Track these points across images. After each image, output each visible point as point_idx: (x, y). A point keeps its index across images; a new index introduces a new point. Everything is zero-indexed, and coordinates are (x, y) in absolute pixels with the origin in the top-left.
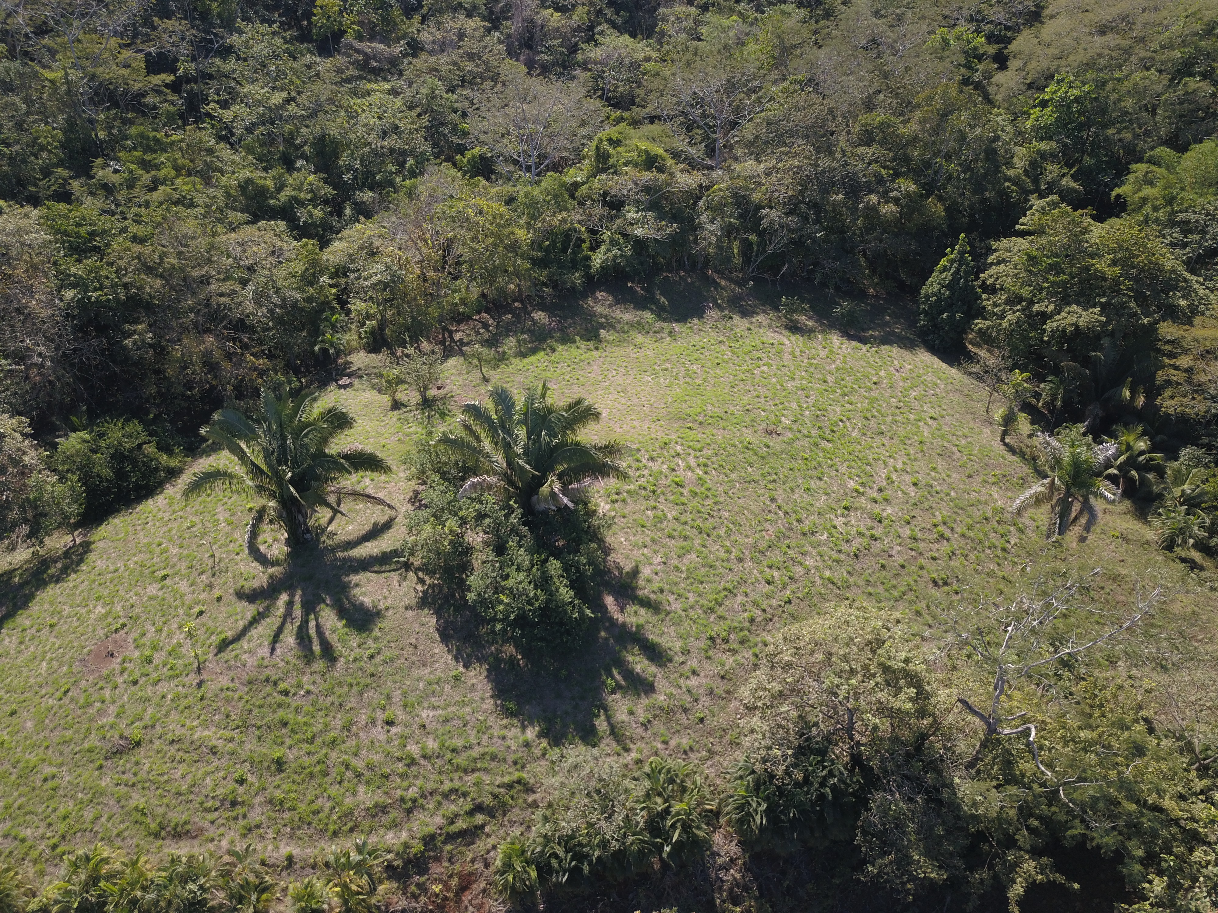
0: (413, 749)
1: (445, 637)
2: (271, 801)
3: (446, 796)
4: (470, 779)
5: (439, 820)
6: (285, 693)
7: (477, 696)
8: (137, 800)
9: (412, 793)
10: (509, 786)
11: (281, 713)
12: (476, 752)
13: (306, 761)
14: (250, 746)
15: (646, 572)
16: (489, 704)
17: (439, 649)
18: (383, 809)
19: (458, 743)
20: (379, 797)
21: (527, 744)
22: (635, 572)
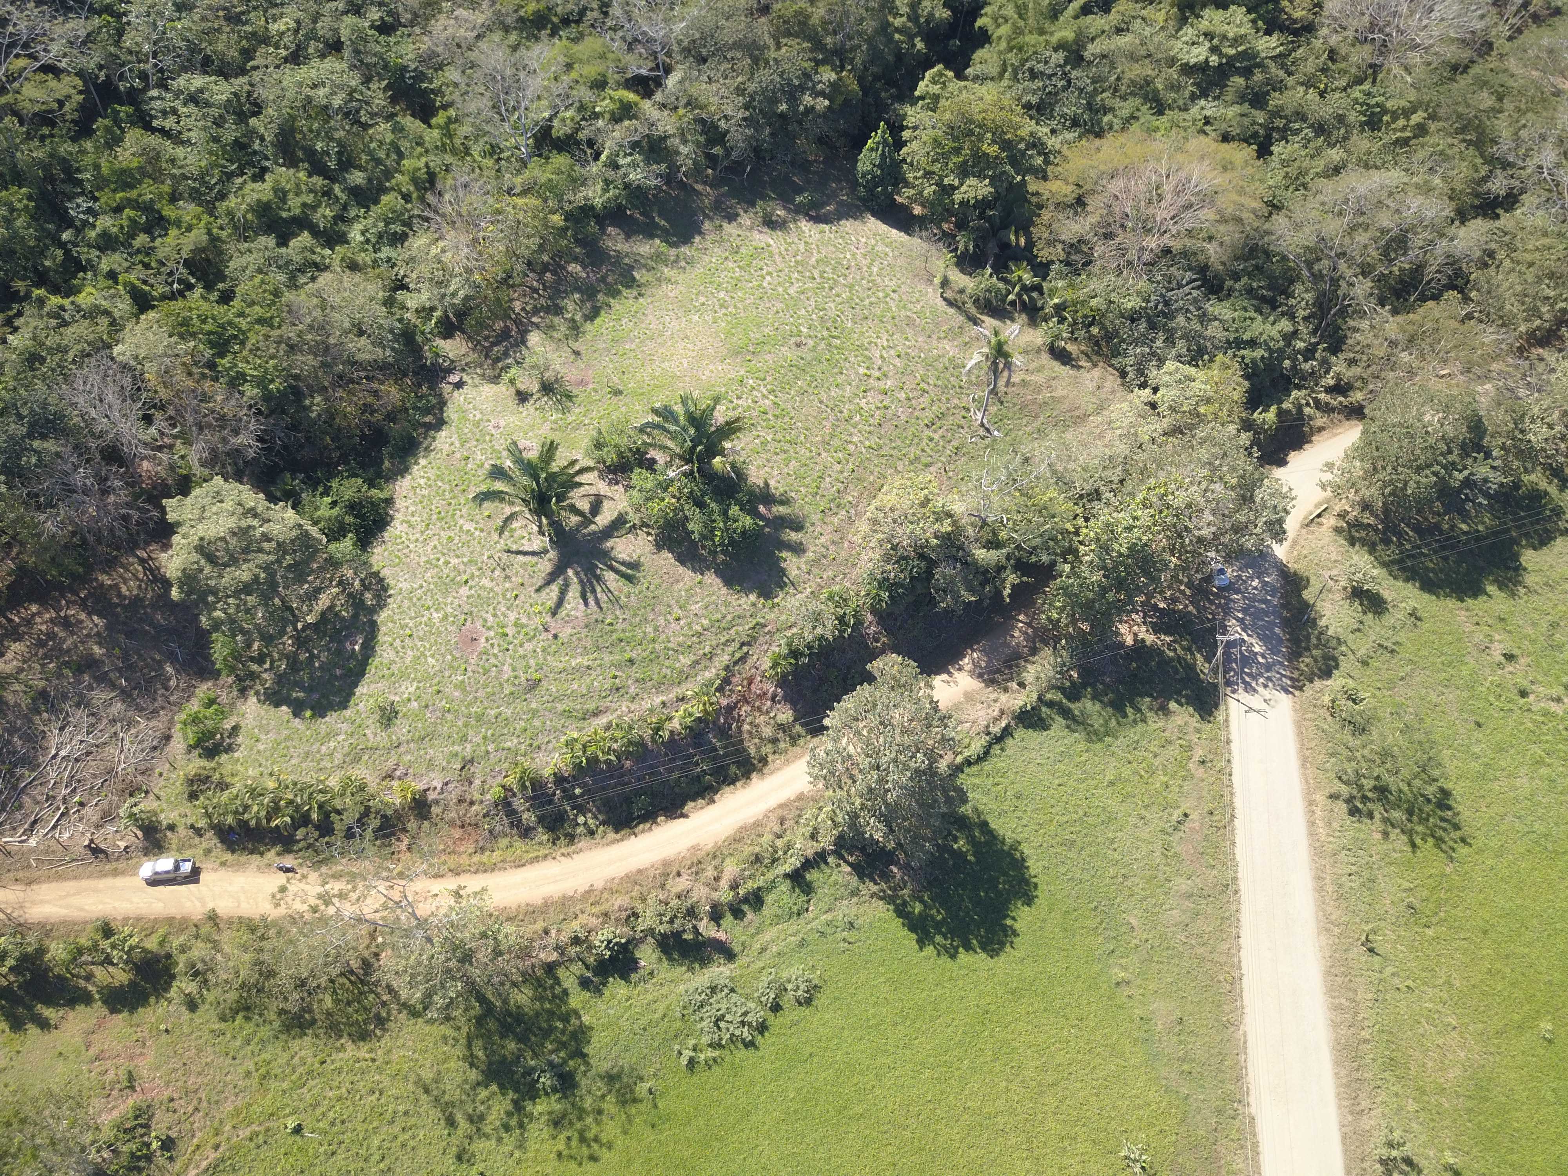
0: (698, 628)
1: (682, 562)
2: (637, 681)
3: (724, 644)
4: (733, 631)
5: (727, 657)
6: (611, 624)
7: (715, 588)
8: (560, 707)
9: (708, 649)
10: (753, 628)
11: (615, 636)
12: (729, 618)
13: (644, 654)
14: (608, 658)
15: (772, 483)
16: (724, 590)
17: (681, 569)
18: (697, 663)
19: (719, 616)
20: (693, 658)
21: (754, 605)
22: (767, 484)
